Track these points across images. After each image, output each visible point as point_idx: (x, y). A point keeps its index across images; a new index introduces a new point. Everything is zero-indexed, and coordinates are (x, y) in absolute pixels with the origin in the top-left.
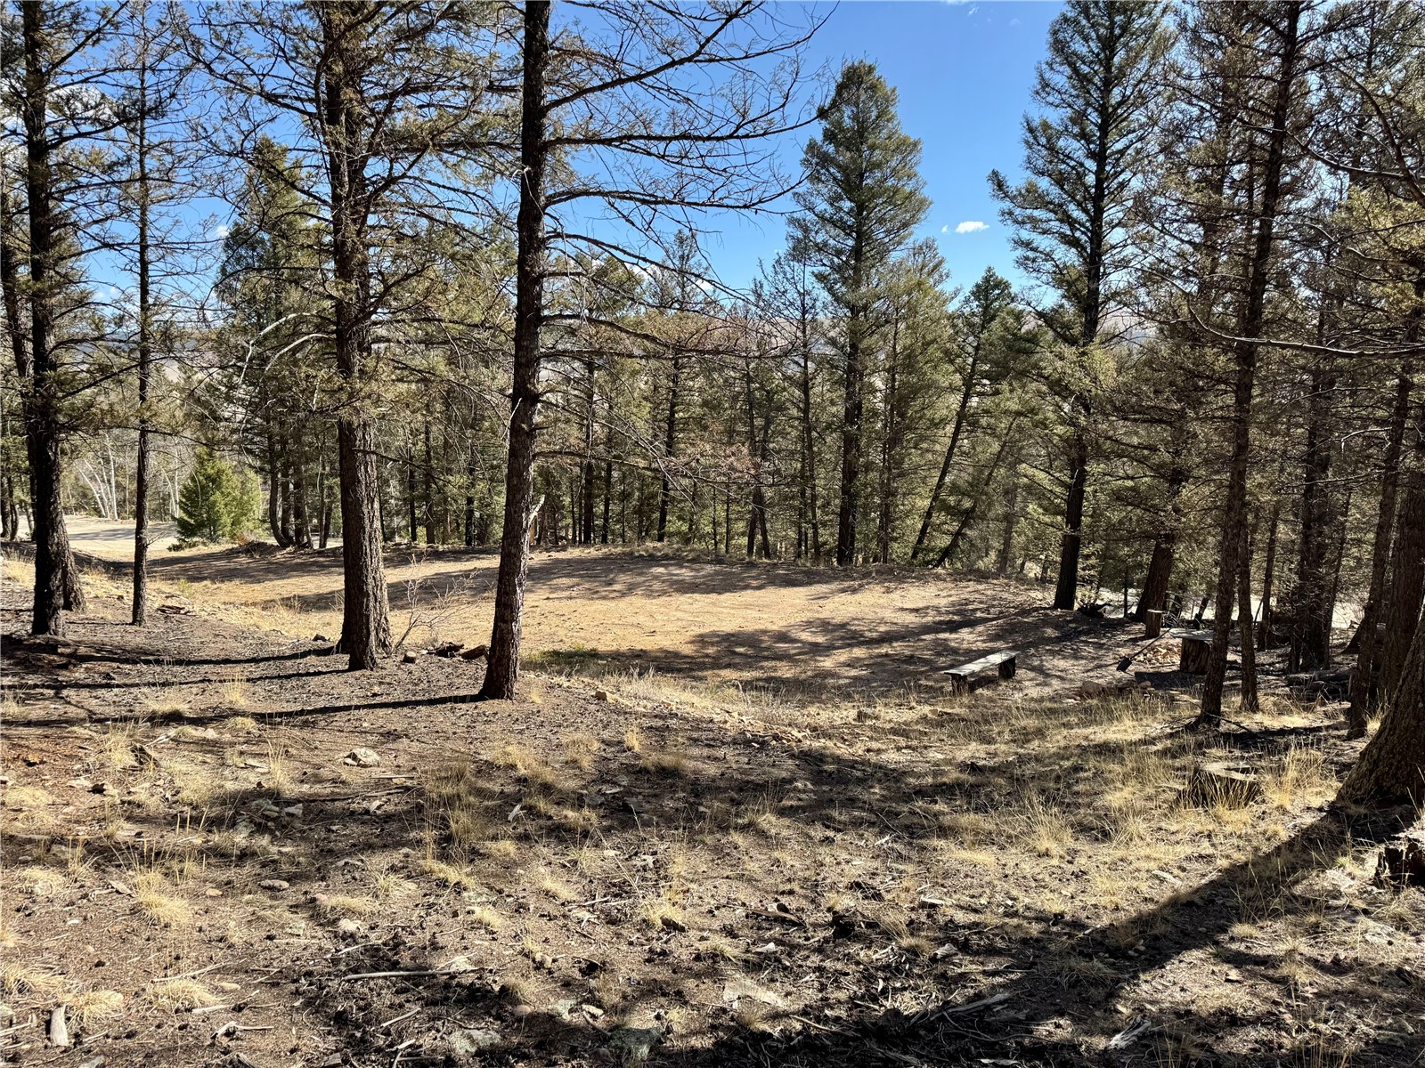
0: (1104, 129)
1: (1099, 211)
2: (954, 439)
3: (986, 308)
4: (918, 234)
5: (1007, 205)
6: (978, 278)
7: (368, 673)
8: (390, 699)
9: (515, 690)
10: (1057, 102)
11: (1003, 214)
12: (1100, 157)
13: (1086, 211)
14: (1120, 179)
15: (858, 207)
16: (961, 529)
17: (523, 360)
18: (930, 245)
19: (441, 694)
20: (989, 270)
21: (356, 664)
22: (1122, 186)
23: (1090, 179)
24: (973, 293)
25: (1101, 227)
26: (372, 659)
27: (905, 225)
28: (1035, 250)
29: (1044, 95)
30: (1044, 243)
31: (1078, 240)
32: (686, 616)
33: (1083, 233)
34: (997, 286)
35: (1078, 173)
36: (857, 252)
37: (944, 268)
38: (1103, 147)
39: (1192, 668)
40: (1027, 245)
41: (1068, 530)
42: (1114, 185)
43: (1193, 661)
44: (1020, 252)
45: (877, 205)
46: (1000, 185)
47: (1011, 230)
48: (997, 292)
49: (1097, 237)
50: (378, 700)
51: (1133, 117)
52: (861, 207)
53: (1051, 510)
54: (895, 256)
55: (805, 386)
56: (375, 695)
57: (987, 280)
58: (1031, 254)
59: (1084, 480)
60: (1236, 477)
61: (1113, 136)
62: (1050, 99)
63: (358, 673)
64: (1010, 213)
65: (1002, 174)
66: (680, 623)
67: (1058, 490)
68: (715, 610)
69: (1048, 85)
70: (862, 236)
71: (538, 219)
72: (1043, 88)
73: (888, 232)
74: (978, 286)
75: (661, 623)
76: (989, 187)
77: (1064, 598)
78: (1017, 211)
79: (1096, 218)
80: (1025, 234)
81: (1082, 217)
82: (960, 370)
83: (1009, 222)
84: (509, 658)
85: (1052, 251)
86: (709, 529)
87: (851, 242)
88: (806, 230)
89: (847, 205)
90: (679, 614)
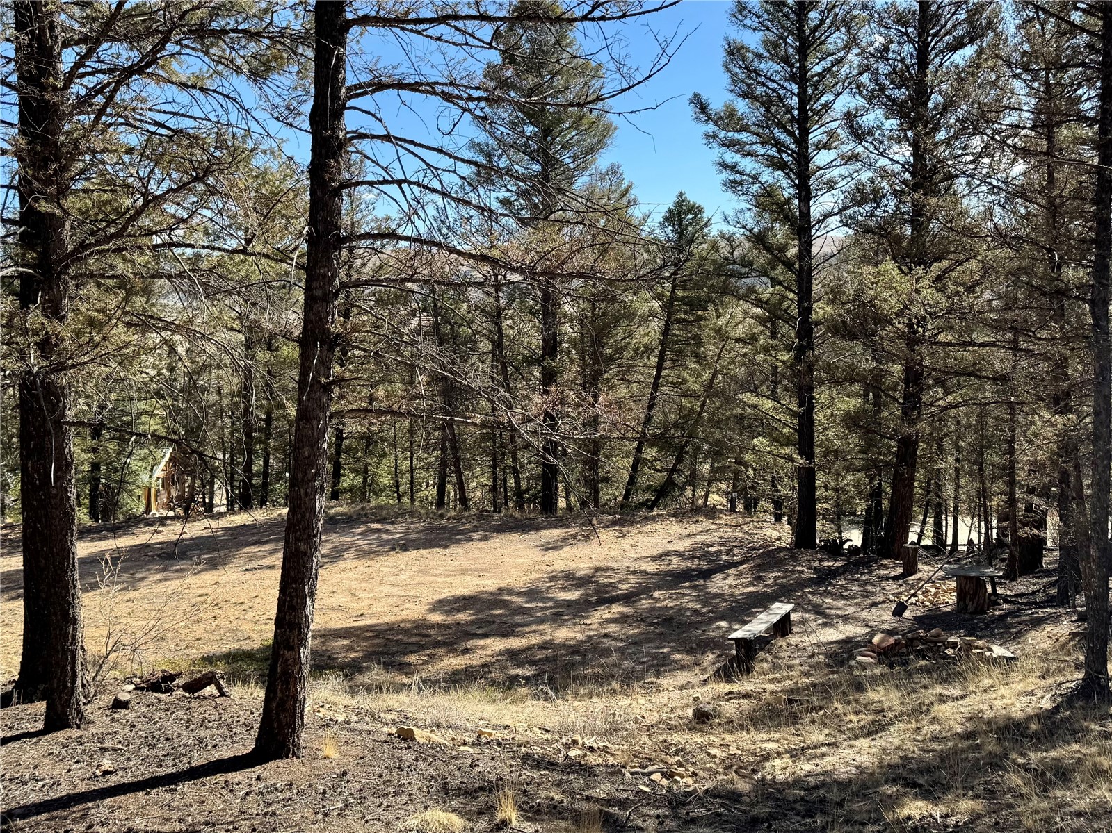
0: (803, 51)
1: (805, 132)
2: (660, 368)
3: (680, 234)
4: (603, 161)
5: (710, 128)
6: (670, 202)
7: (75, 733)
8: (128, 778)
9: (302, 744)
10: (755, 25)
11: (707, 136)
12: (801, 78)
13: (791, 134)
14: (823, 100)
15: (544, 131)
16: (675, 465)
17: (319, 293)
18: (614, 171)
19: (198, 760)
20: (681, 195)
21: (56, 721)
22: (827, 107)
23: (794, 101)
24: (666, 219)
25: (807, 148)
26: (78, 711)
27: (592, 150)
28: (741, 173)
29: (741, 18)
30: (748, 164)
31: (786, 163)
32: (395, 591)
33: (789, 155)
34: (689, 211)
35: (779, 96)
36: (545, 176)
37: (633, 193)
38: (804, 70)
39: (971, 608)
40: (732, 168)
41: (801, 461)
42: (817, 106)
43: (972, 600)
44: (727, 175)
45: (563, 130)
46: (702, 107)
47: (716, 152)
48: (691, 216)
49: (803, 159)
50: (114, 780)
51: (831, 40)
52: (547, 132)
53: (777, 440)
54: (581, 183)
55: (496, 316)
56: (106, 773)
57: (679, 205)
58: (738, 177)
59: (813, 407)
60: (1101, 402)
61: (811, 59)
62: (748, 22)
63: (61, 735)
64: (714, 136)
65: (705, 96)
66: (390, 601)
67: (787, 419)
68: (427, 579)
69: (745, 8)
70: (549, 162)
71: (338, 115)
72: (740, 12)
73: (575, 158)
74: (670, 211)
75: (366, 603)
76: (690, 110)
77: (804, 536)
78: (722, 134)
79: (802, 142)
80: (730, 157)
81: (787, 139)
82: (659, 296)
83: (715, 145)
84: (295, 699)
85: (759, 174)
86: (386, 481)
87: (537, 168)
88: (488, 156)
89: (529, 129)
90: (386, 589)
